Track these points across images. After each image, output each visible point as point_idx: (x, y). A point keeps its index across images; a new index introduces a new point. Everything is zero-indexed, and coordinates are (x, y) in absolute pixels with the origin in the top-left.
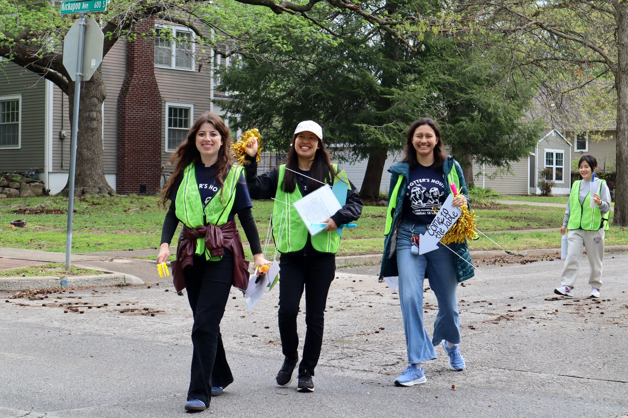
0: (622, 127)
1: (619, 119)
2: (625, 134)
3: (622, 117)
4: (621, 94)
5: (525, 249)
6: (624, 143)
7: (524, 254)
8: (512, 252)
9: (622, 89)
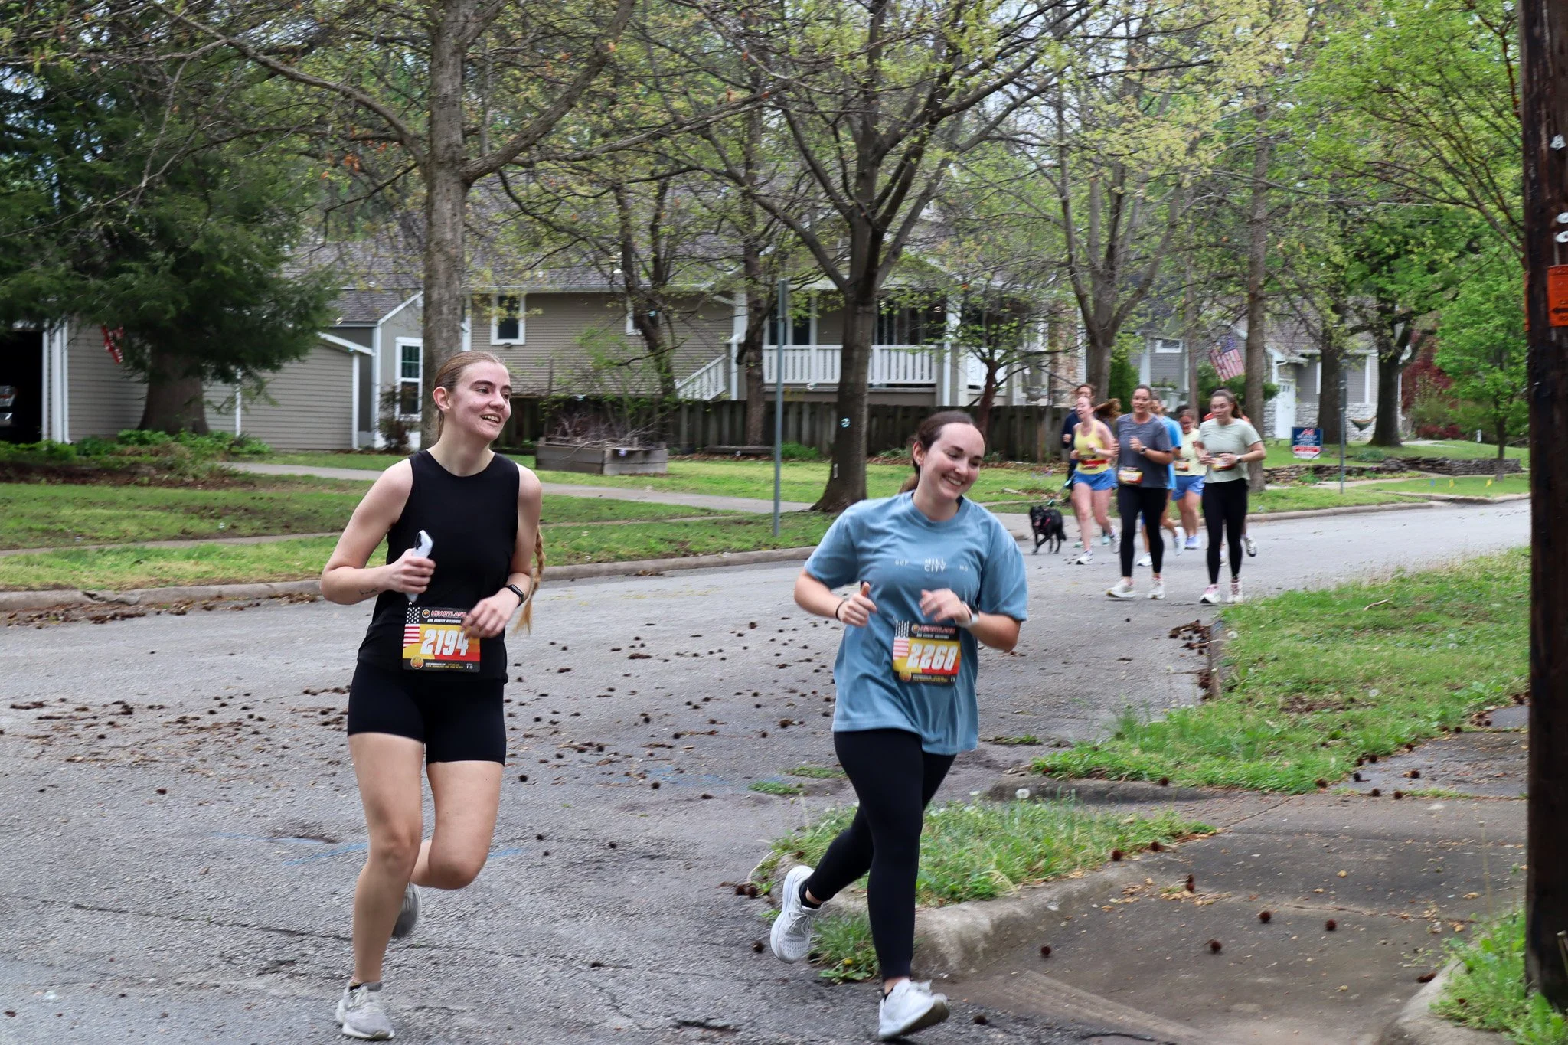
0: (435, 296)
1: (429, 277)
2: (441, 313)
3: (436, 271)
4: (434, 217)
5: (136, 587)
6: (441, 332)
7: (133, 599)
8: (100, 594)
9: (437, 205)
